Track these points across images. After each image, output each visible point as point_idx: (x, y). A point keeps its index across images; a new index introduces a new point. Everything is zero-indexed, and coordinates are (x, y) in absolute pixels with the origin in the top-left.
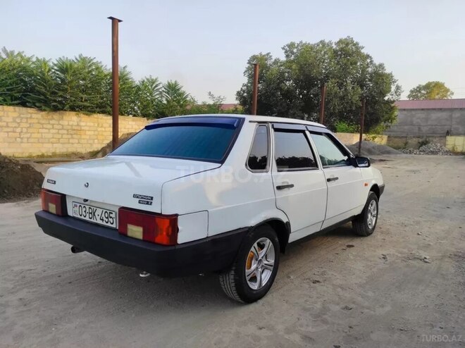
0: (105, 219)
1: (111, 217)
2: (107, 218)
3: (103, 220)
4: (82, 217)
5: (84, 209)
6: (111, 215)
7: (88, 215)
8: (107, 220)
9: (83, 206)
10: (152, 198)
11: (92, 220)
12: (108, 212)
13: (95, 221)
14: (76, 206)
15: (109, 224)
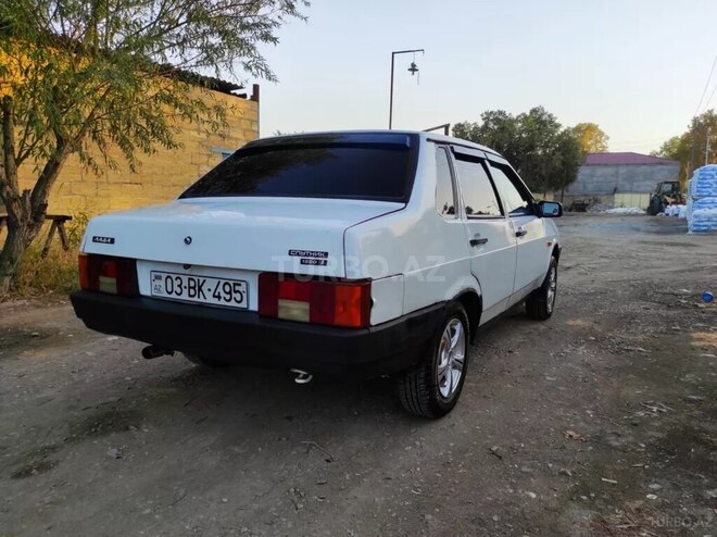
0: (222, 294)
1: (236, 292)
2: (230, 293)
3: (219, 297)
4: (174, 296)
5: (179, 282)
6: (237, 288)
7: (185, 292)
8: (228, 297)
9: (174, 277)
10: (326, 254)
11: (196, 299)
12: (231, 283)
13: (202, 300)
14: (159, 278)
15: (233, 303)
